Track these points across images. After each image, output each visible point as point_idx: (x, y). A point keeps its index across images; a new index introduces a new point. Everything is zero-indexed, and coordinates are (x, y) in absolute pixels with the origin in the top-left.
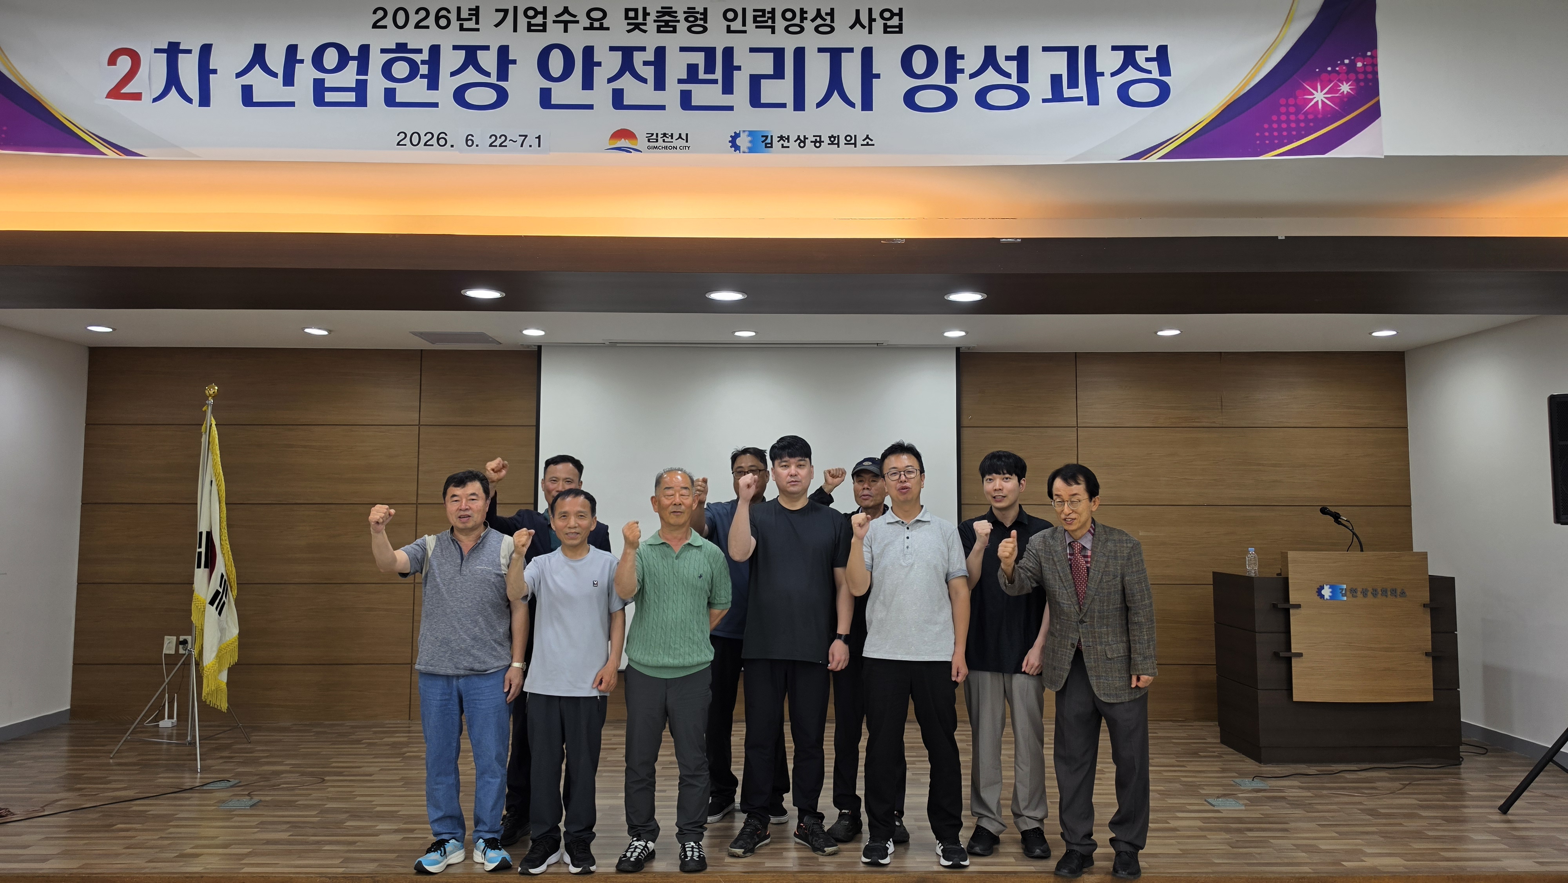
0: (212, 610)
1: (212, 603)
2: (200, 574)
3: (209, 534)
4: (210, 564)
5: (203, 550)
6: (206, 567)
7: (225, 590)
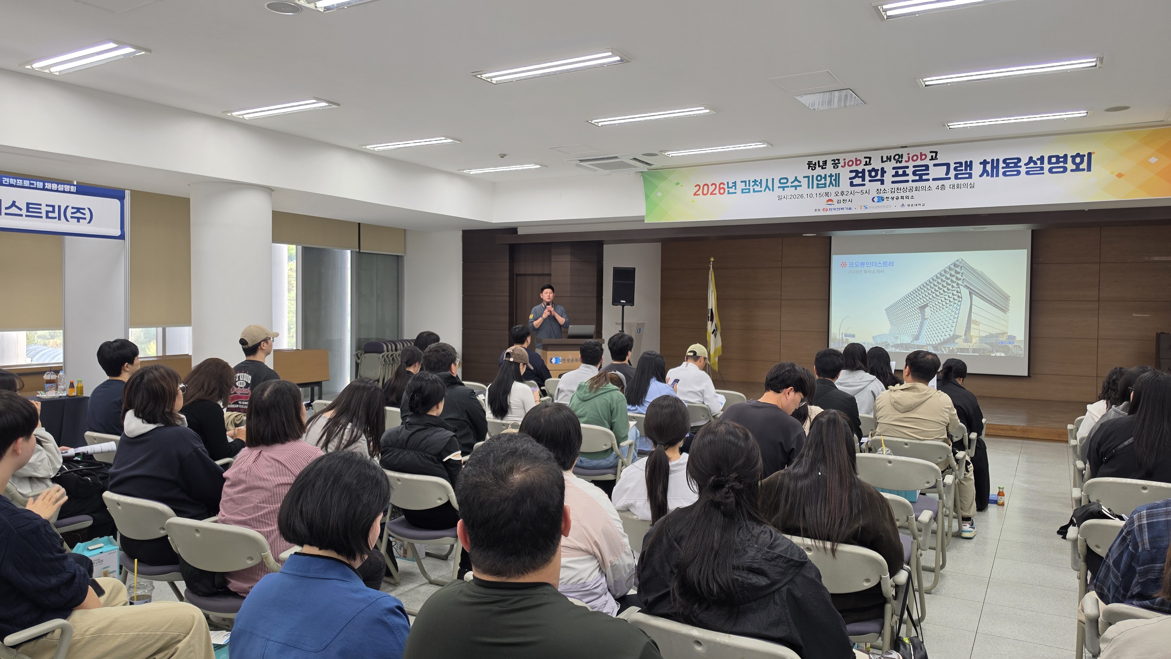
0: (712, 336)
1: (713, 333)
2: (709, 323)
3: (712, 310)
4: (712, 320)
5: (710, 315)
6: (711, 321)
7: (717, 330)
